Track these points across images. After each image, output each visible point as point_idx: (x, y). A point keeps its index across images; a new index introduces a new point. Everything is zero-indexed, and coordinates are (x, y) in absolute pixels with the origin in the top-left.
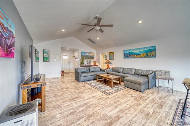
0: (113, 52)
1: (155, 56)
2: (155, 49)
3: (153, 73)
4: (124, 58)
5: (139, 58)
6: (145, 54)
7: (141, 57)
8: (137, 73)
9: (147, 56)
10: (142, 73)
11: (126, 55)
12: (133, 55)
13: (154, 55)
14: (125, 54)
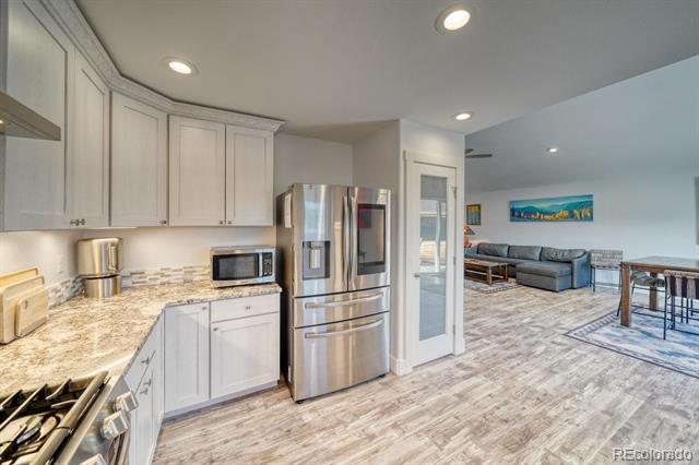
0: (479, 206)
1: (591, 219)
2: (592, 202)
3: (585, 256)
4: (512, 220)
5: (551, 220)
6: (566, 213)
7: (557, 220)
8: (545, 256)
9: (572, 216)
10: (559, 257)
11: (516, 214)
12: (535, 215)
13: (589, 215)
14: (513, 212)
